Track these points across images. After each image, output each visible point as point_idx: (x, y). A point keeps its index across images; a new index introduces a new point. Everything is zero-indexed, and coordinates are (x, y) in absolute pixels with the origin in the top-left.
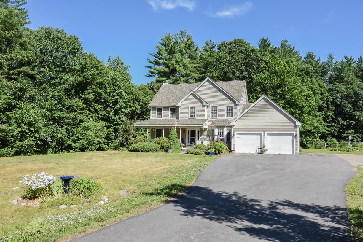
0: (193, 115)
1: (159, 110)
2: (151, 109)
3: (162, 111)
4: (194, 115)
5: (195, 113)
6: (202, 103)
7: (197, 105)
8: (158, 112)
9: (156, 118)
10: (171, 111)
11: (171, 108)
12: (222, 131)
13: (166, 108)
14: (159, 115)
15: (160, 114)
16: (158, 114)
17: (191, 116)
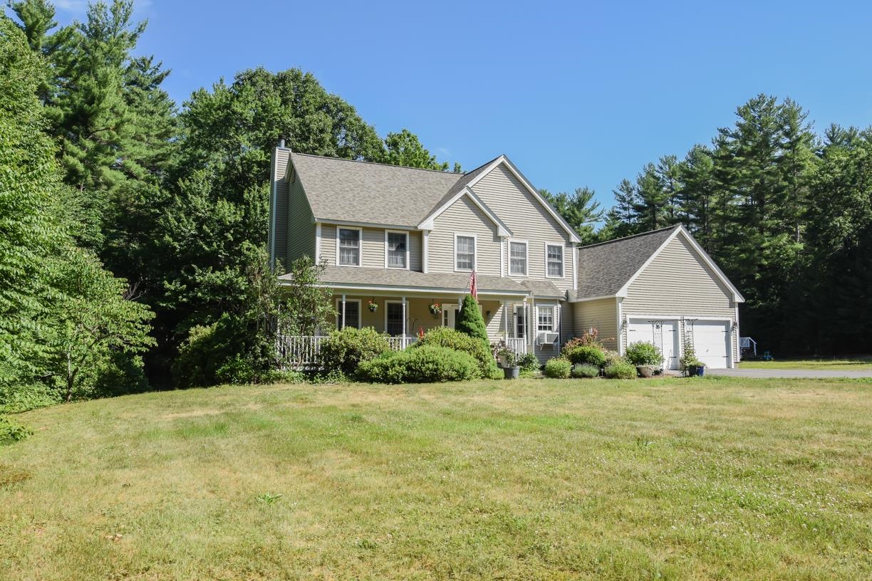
0: (464, 263)
1: (350, 235)
2: (319, 230)
3: (361, 241)
4: (467, 261)
5: (472, 257)
6: (494, 227)
7: (480, 232)
8: (342, 241)
9: (338, 264)
10: (390, 245)
11: (389, 234)
12: (548, 314)
13: (374, 232)
14: (345, 255)
15: (349, 251)
16: (342, 250)
17: (460, 265)
